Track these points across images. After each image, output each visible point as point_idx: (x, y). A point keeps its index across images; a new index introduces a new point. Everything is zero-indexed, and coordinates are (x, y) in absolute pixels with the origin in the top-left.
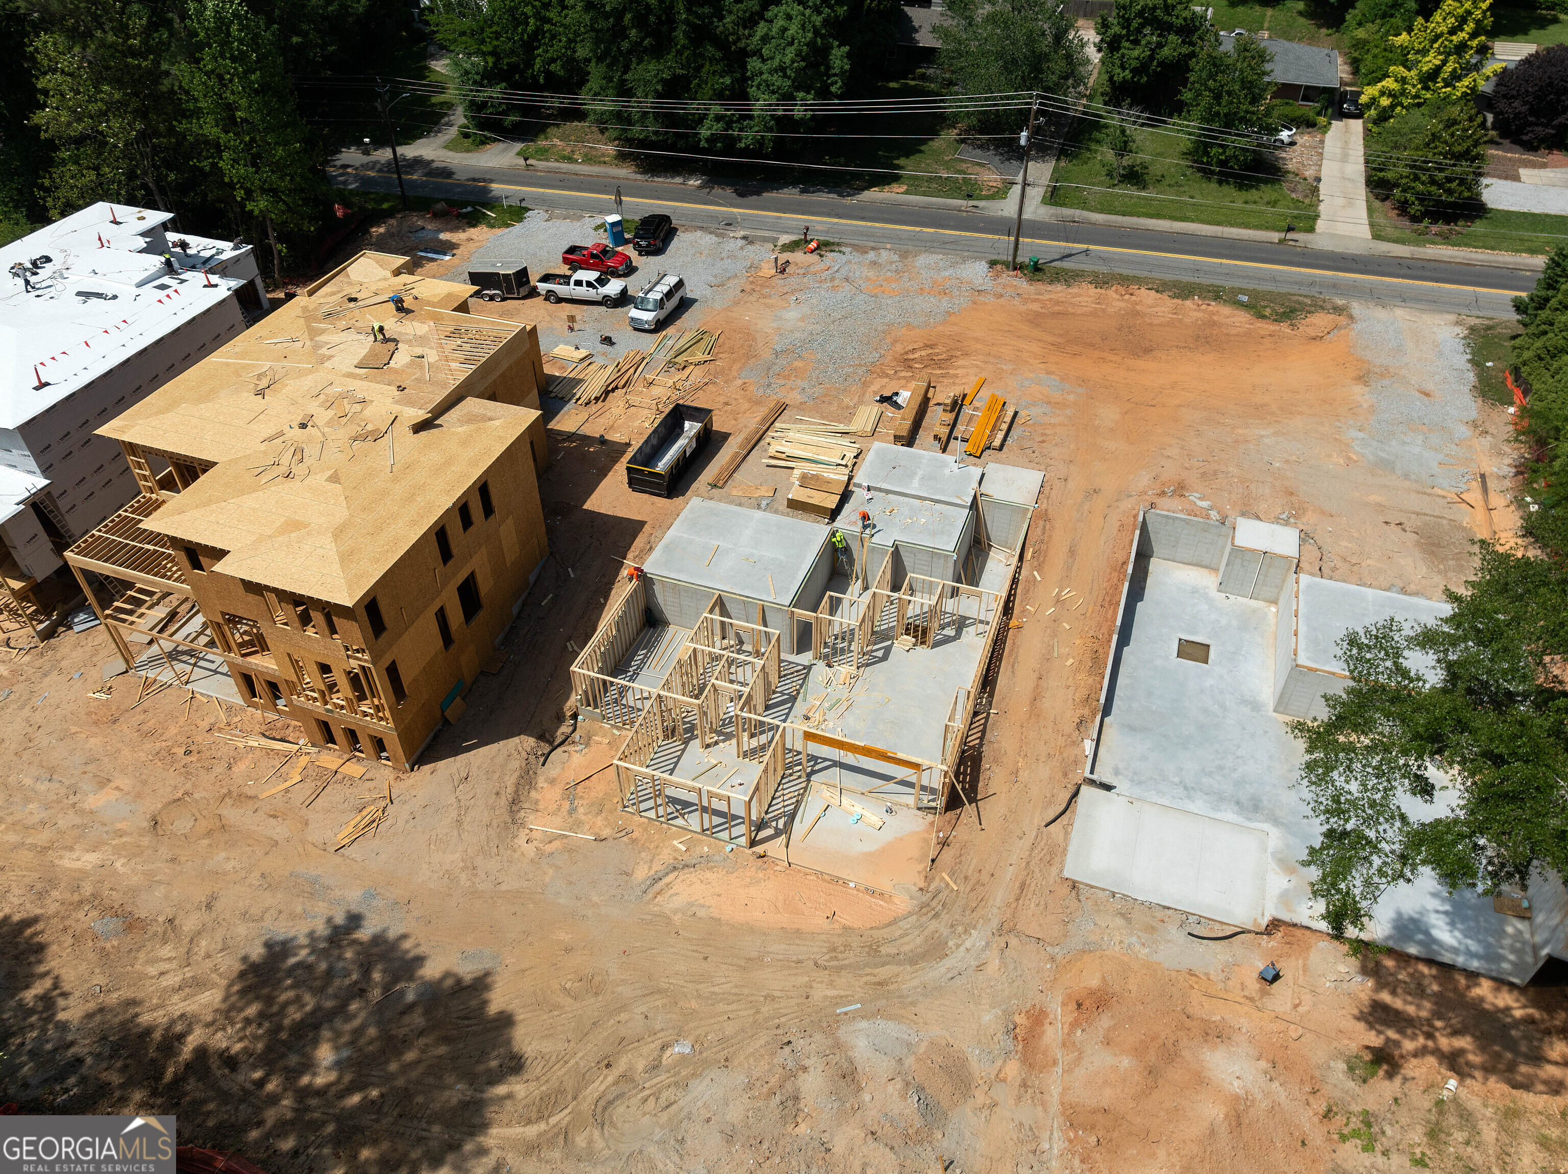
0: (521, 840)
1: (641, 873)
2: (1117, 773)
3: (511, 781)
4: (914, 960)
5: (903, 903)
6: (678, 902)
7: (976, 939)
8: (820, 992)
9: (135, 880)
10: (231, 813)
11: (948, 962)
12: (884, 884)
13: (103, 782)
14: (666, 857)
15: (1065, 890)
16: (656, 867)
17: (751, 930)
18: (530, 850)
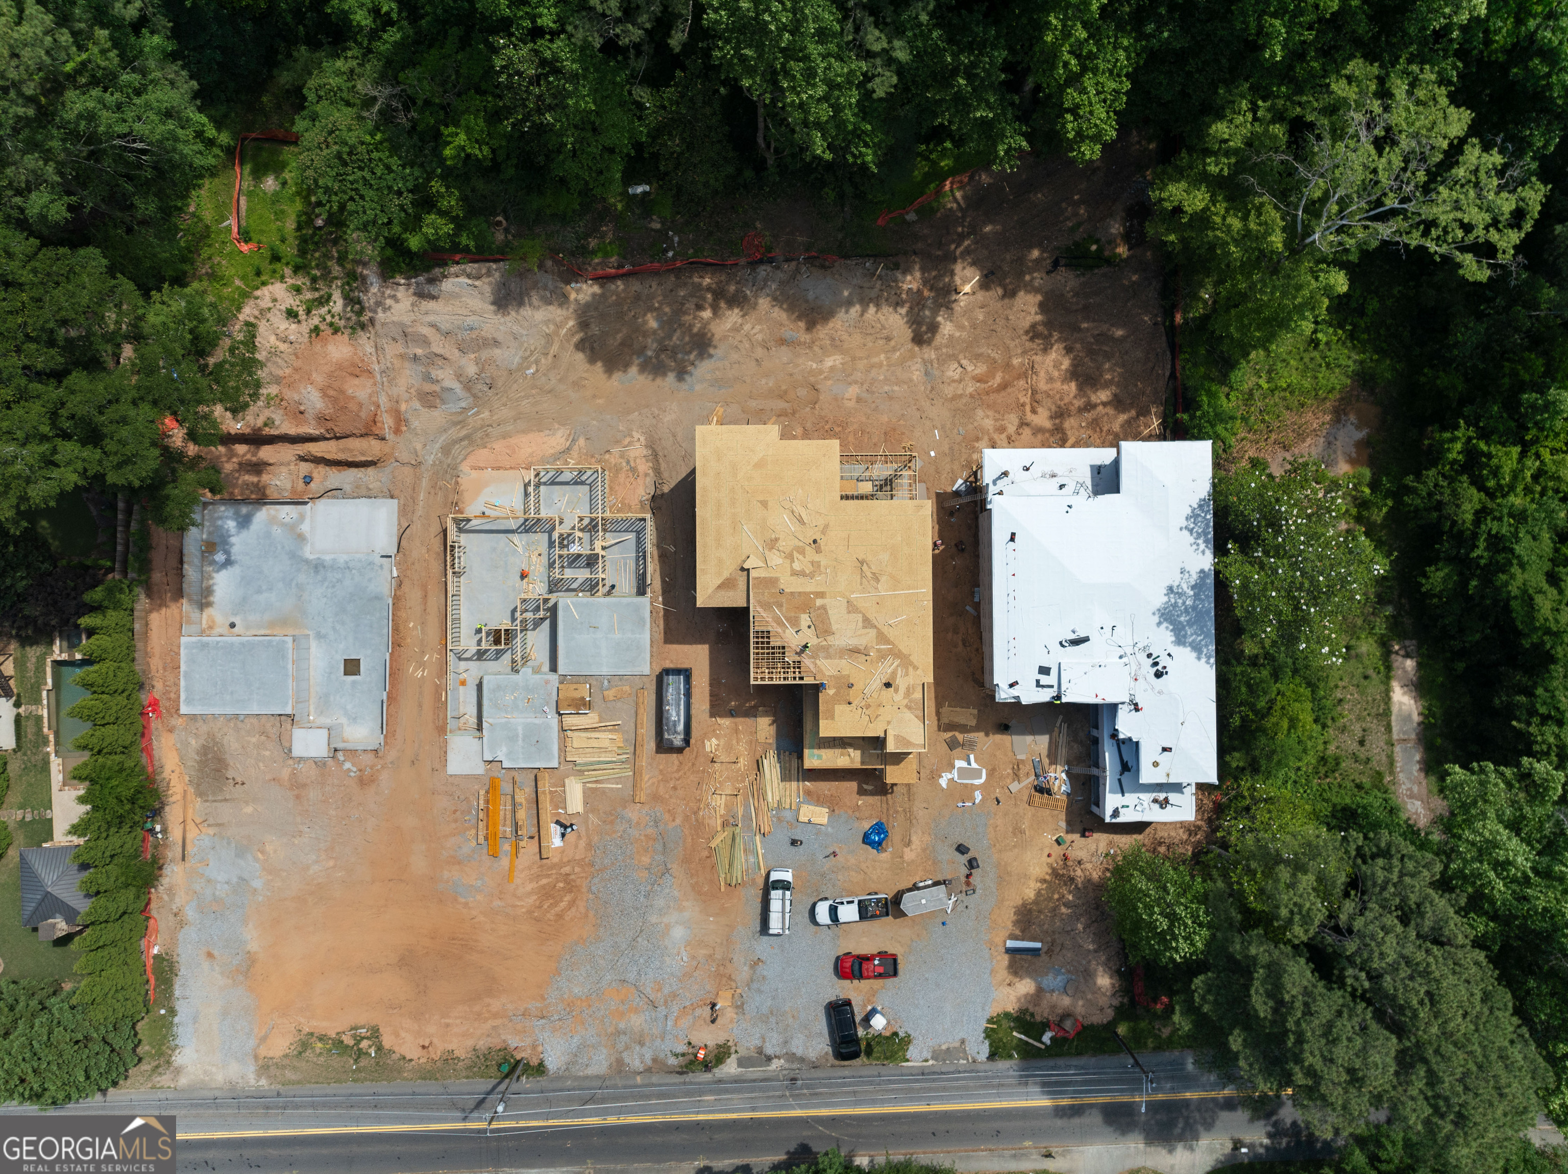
0: (642, 439)
1: (582, 442)
2: (381, 566)
3: (663, 466)
4: (455, 442)
5: (465, 467)
6: (560, 433)
7: (430, 459)
8: (486, 414)
9: (801, 361)
10: (782, 404)
11: (438, 445)
12: (474, 474)
13: (859, 400)
14: (575, 453)
15: (396, 493)
16: (576, 447)
17: (524, 432)
18: (636, 435)
